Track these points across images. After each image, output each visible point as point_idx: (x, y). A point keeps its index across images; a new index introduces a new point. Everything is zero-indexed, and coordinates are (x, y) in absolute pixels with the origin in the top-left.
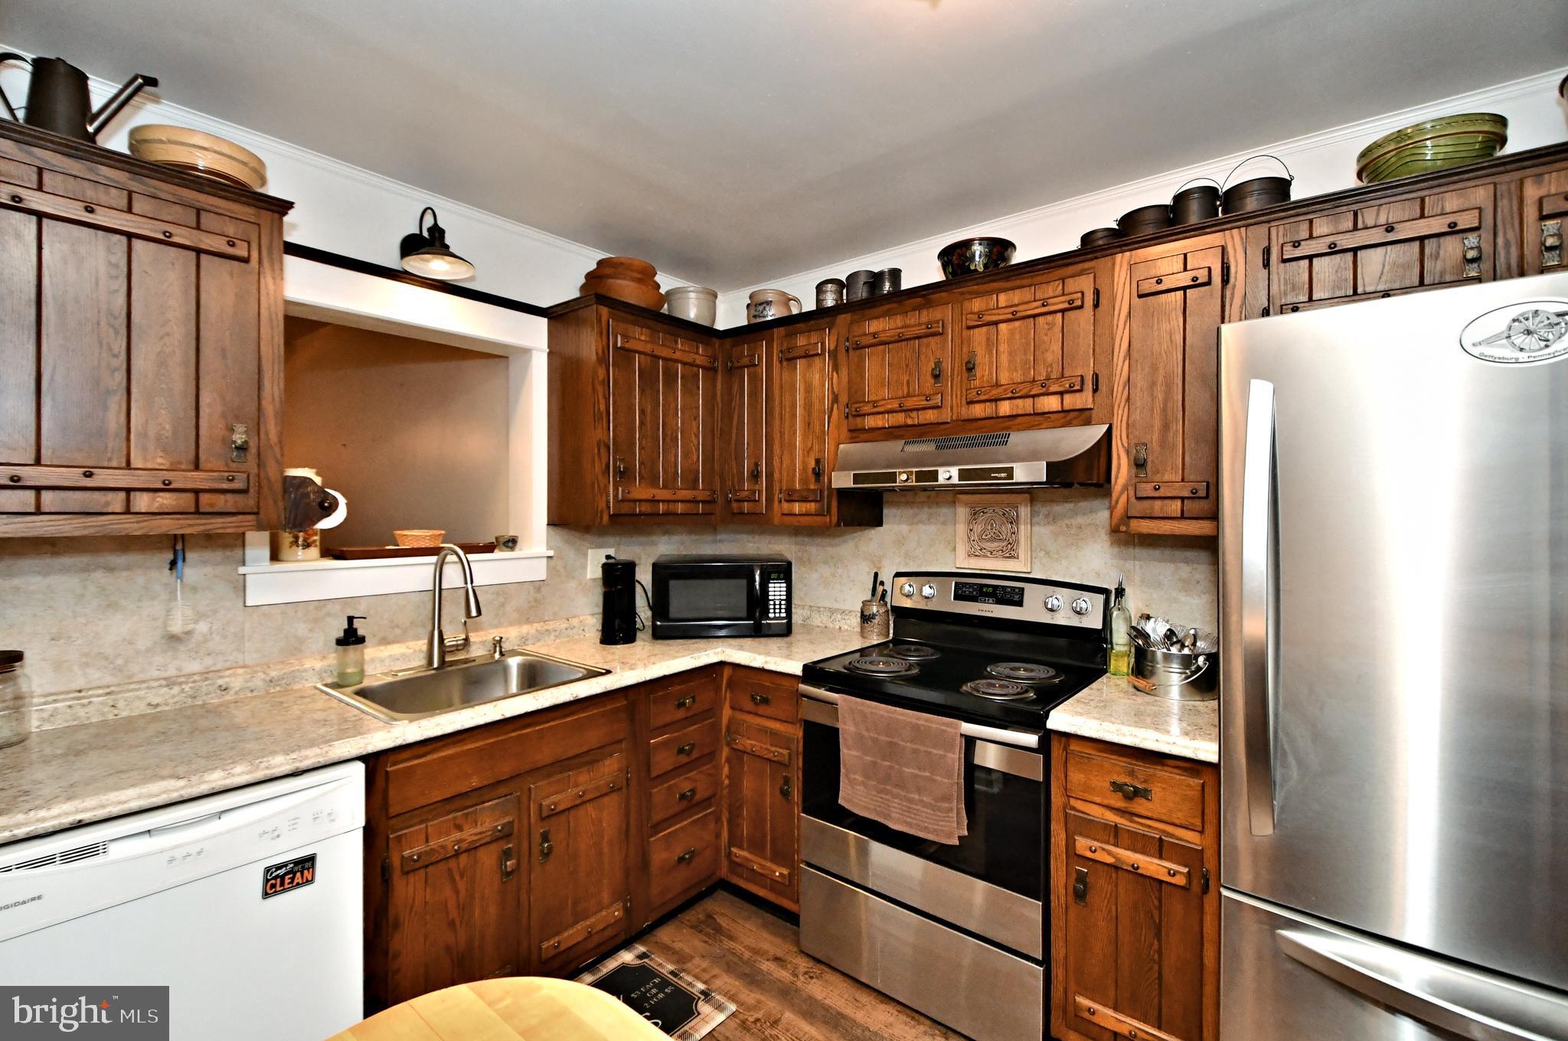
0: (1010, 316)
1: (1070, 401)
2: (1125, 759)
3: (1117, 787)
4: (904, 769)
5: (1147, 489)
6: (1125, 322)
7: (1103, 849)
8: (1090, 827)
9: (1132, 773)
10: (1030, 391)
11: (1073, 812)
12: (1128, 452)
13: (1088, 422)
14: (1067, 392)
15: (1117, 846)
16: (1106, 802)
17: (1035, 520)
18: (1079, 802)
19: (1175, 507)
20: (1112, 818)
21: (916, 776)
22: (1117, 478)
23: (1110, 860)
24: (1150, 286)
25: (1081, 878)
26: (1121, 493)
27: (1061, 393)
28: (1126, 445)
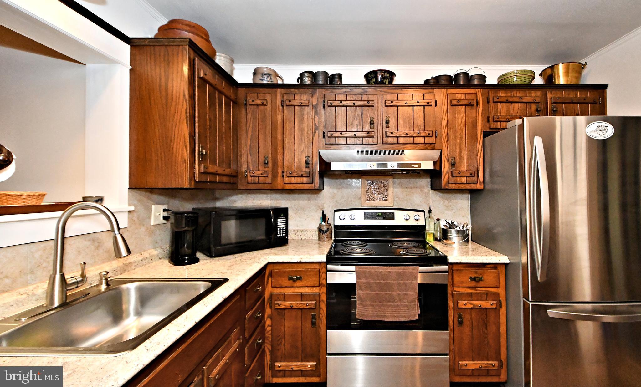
0: (405, 104)
1: (428, 140)
2: (473, 268)
3: (473, 279)
4: (393, 293)
5: (456, 173)
6: (446, 113)
7: (469, 303)
8: (461, 296)
9: (476, 273)
10: (413, 134)
11: (456, 293)
12: (448, 160)
13: (433, 148)
14: (427, 136)
15: (472, 300)
16: (467, 285)
17: (395, 186)
18: (458, 288)
19: (464, 180)
20: (469, 291)
21: (399, 294)
22: (444, 169)
23: (471, 306)
24: (454, 102)
25: (460, 316)
26: (446, 174)
27: (424, 137)
28: (447, 158)
